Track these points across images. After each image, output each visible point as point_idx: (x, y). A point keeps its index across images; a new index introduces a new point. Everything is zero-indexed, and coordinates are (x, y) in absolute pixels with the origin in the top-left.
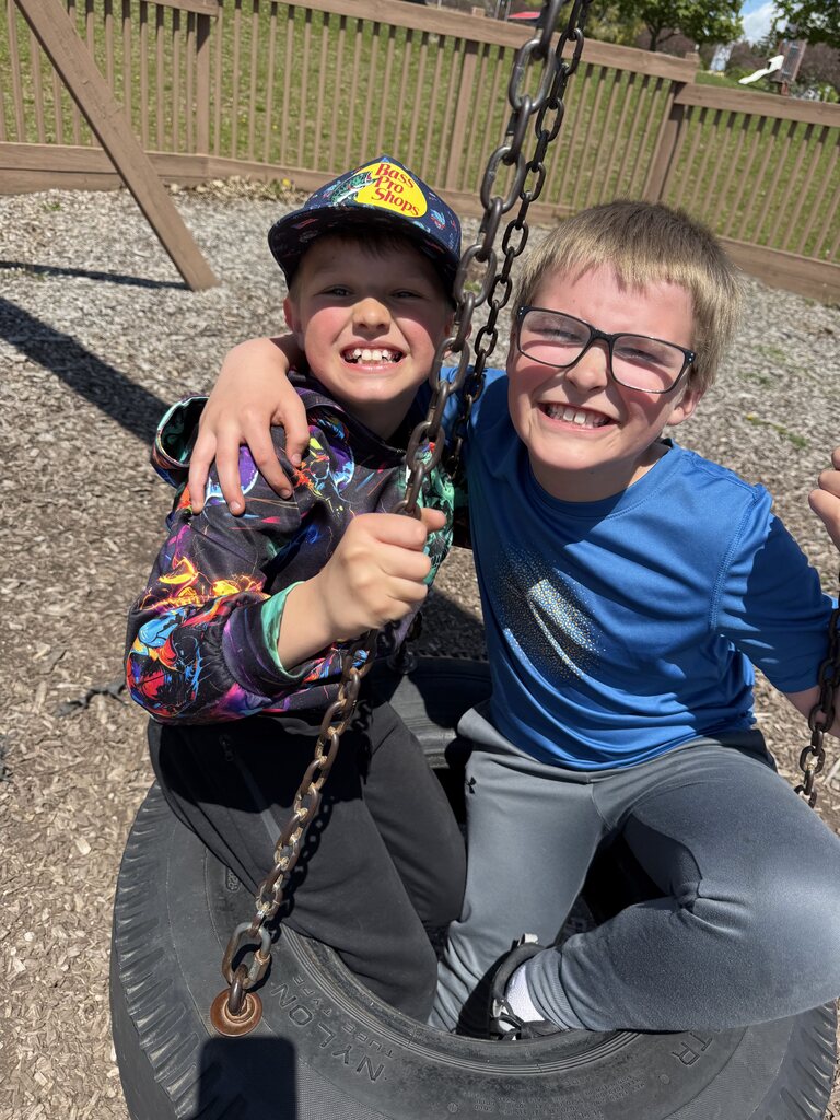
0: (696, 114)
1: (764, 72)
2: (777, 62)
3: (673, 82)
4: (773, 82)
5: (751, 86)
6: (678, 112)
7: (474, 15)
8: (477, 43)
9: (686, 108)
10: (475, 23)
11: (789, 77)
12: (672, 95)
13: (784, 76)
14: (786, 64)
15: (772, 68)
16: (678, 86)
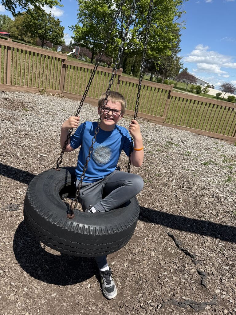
0: (69, 67)
1: (72, 53)
2: (74, 51)
3: (62, 59)
4: (74, 56)
5: (68, 56)
6: (64, 66)
7: (9, 40)
8: (11, 47)
9: (66, 65)
10: (10, 43)
11: (78, 54)
12: (62, 62)
13: (76, 54)
14: (76, 51)
15: (73, 52)
16: (63, 60)
